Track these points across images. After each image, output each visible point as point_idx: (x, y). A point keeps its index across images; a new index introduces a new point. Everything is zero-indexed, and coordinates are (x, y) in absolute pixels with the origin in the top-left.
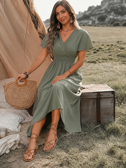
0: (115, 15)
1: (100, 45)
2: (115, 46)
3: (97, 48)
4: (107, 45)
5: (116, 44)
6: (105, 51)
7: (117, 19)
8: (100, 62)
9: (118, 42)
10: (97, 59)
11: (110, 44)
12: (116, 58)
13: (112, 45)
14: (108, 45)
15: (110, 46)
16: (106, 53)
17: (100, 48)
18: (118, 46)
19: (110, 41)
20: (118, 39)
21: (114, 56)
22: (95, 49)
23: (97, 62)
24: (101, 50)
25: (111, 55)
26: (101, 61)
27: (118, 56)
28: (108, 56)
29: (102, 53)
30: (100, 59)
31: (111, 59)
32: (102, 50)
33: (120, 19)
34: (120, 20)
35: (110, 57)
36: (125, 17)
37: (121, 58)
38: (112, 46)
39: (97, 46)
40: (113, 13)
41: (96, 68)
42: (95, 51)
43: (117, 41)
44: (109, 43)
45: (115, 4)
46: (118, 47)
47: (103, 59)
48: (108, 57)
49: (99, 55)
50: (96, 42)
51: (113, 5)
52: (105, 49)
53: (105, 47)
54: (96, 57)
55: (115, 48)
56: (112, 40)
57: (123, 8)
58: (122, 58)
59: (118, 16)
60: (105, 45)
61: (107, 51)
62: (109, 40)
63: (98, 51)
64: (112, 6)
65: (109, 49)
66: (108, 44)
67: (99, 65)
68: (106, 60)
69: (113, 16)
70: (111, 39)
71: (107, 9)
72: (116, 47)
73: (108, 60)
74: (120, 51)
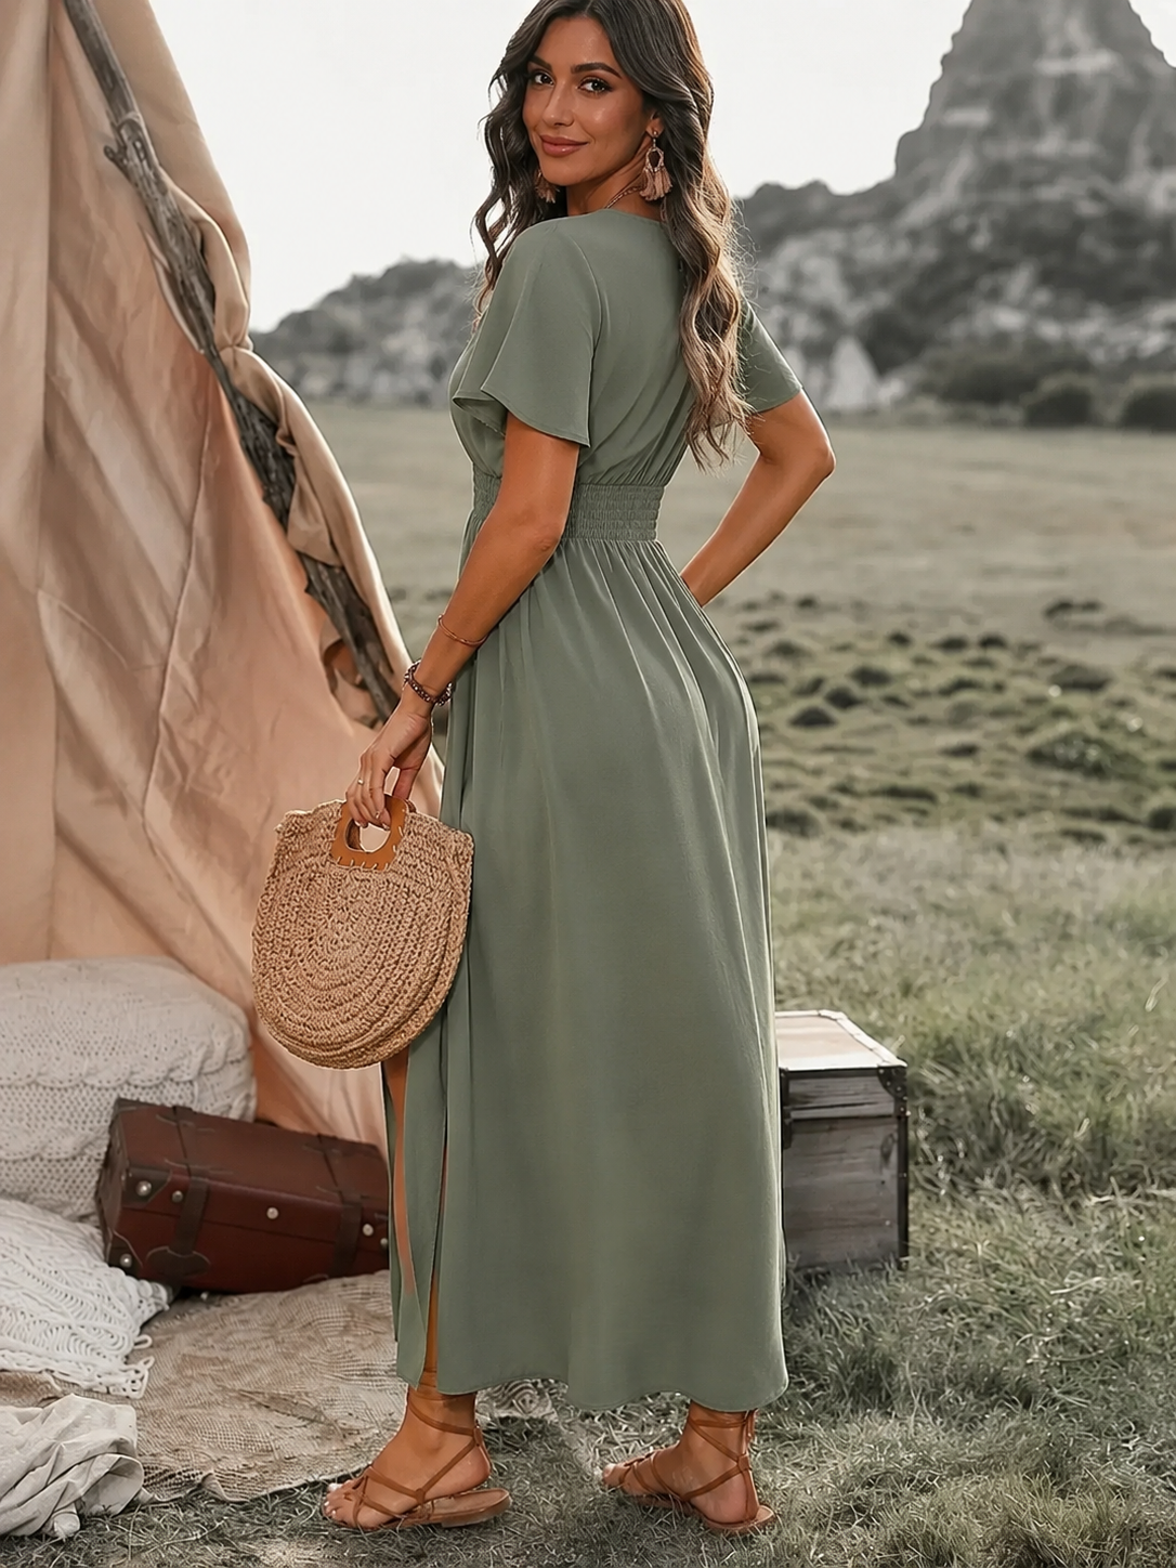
0: (1043, 297)
1: (869, 636)
2: (1026, 648)
3: (838, 671)
4: (940, 635)
5: (1030, 637)
6: (922, 708)
7: (1067, 344)
8: (848, 825)
9: (1064, 606)
10: (821, 786)
11: (973, 634)
12: (1014, 782)
13: (990, 642)
14: (953, 645)
15: (973, 653)
16: (922, 721)
17: (867, 677)
18: (1050, 650)
19: (977, 599)
20: (1060, 573)
21: (1002, 755)
22: (815, 686)
23: (821, 817)
24: (873, 693)
25: (967, 751)
26: (863, 810)
27: (1038, 757)
28: (940, 761)
29: (888, 727)
30: (859, 787)
31: (972, 791)
32: (889, 690)
33: (1097, 341)
34: (1099, 356)
35: (965, 769)
36: (1146, 327)
37: (1064, 785)
38: (994, 654)
39: (844, 648)
40: (1019, 281)
41: (808, 885)
42: (817, 701)
43: (1049, 601)
44: (972, 620)
45: (1049, 180)
46: (1050, 661)
47: (894, 792)
48: (945, 773)
49: (853, 742)
50: (834, 608)
51: (1028, 184)
52: (915, 684)
53: (920, 661)
54: (817, 772)
55: (1015, 673)
56: (1003, 587)
57: (1126, 223)
58: (1076, 778)
59: (1081, 315)
60: (922, 640)
61: (940, 707)
62: (968, 587)
63: (843, 700)
64: (1010, 197)
65: (961, 685)
66: (957, 628)
67: (840, 846)
68: (923, 805)
69: (1020, 306)
70: (991, 572)
71: (961, 224)
72: (1031, 660)
73: (943, 798)
74: (1060, 713)
